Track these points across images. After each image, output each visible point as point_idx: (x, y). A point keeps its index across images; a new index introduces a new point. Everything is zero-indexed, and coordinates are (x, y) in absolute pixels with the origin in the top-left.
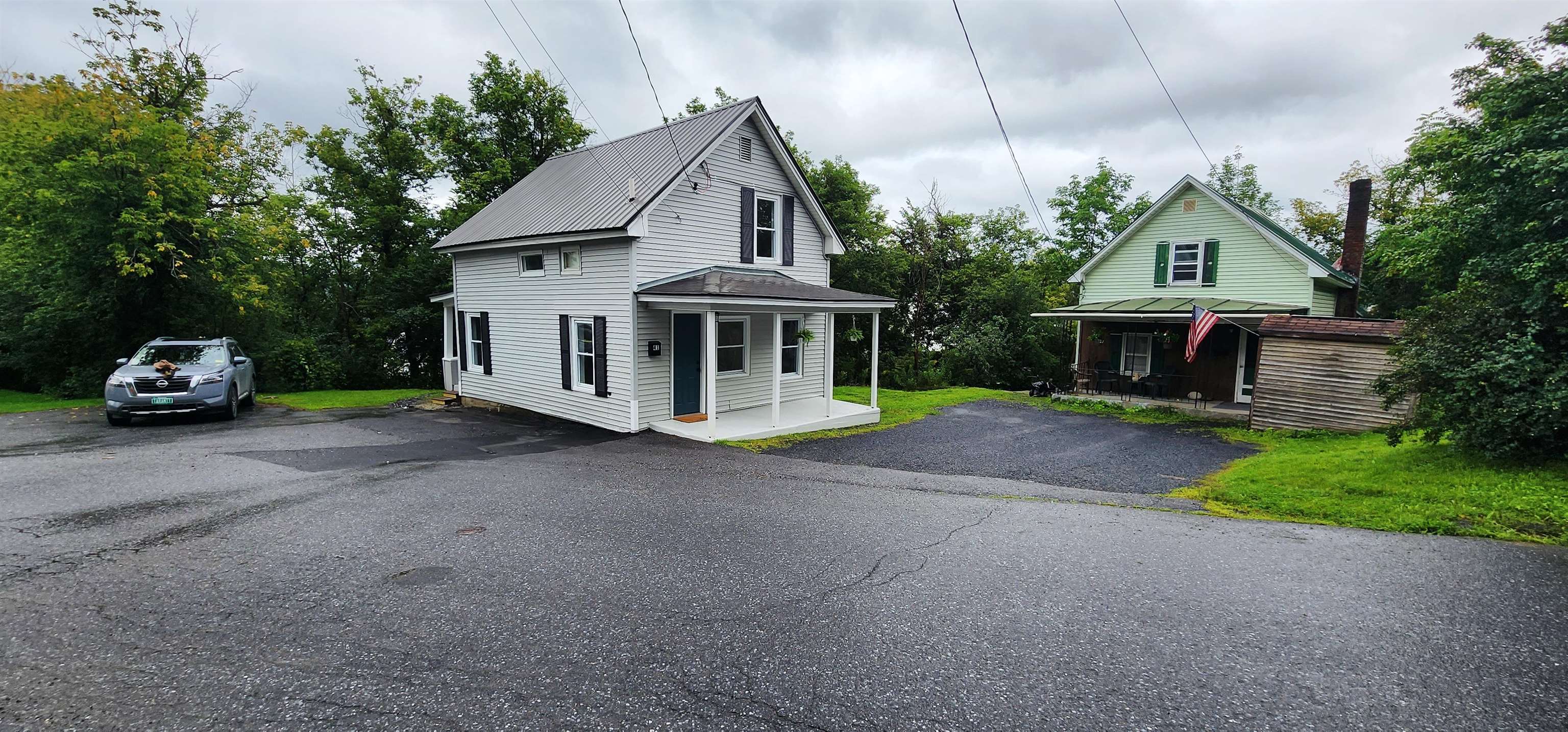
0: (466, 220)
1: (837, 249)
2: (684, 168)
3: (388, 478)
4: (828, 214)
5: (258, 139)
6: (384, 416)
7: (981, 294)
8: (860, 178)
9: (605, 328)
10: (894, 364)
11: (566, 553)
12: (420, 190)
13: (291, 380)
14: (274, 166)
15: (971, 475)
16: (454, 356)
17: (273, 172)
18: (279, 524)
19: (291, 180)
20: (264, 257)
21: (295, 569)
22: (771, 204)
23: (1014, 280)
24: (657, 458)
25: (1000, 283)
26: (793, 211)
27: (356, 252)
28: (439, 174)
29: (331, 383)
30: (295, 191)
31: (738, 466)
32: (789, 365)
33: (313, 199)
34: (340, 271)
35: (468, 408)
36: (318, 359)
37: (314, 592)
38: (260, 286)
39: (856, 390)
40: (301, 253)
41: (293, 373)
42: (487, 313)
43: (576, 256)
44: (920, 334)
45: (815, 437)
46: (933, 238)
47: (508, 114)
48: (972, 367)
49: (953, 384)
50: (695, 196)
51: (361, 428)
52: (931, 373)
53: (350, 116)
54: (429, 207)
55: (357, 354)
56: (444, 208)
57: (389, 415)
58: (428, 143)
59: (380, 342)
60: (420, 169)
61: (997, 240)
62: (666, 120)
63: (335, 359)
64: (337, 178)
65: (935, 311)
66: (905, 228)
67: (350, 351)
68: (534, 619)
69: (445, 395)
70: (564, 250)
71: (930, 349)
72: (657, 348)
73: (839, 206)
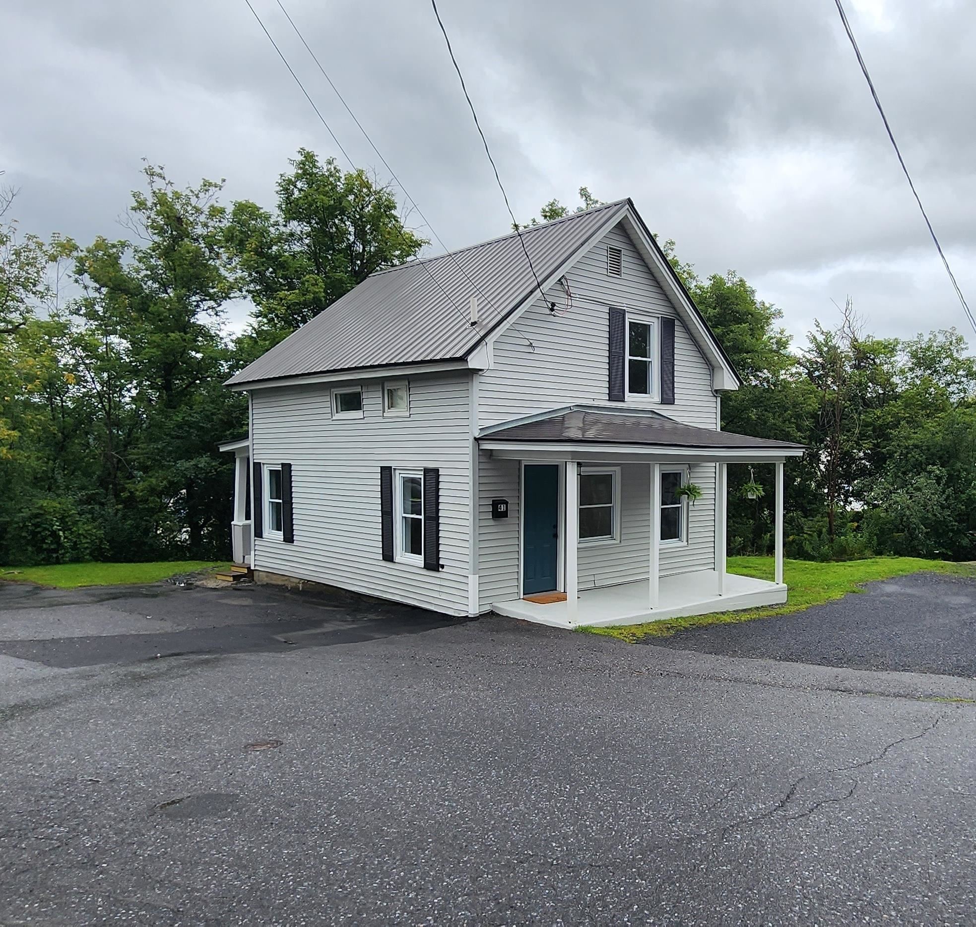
0: (267, 350)
1: (729, 382)
2: (539, 285)
3: (159, 676)
4: (718, 341)
5: (17, 254)
6: (155, 596)
7: (911, 439)
8: (758, 298)
9: (438, 482)
10: (802, 528)
11: (387, 776)
12: (212, 313)
13: (40, 550)
14: (35, 285)
15: (908, 671)
16: (246, 519)
17: (34, 293)
18: (18, 737)
19: (55, 302)
20: (16, 397)
21: (36, 796)
22: (646, 328)
23: (953, 421)
24: (503, 649)
25: (935, 424)
26: (674, 336)
27: (129, 390)
28: (236, 295)
29: (90, 554)
30: (59, 316)
31: (606, 660)
32: (670, 529)
33: (80, 325)
34: (108, 413)
35: (263, 586)
36: (75, 523)
37: (59, 826)
38: (10, 432)
39: (755, 560)
40: (61, 391)
41: (43, 540)
42: (290, 465)
43: (403, 393)
44: (836, 489)
45: (704, 622)
46: (848, 369)
47: (323, 222)
48: (903, 531)
49: (879, 553)
50: (552, 318)
51: (125, 611)
52: (849, 539)
53: (130, 225)
54: (221, 334)
55: (125, 518)
56: (240, 336)
57: (163, 594)
58: (224, 257)
59: (153, 502)
60: (213, 288)
61: (929, 372)
62: (516, 226)
63: (97, 523)
64: (111, 299)
65: (853, 460)
66: (811, 356)
67: (116, 514)
68: (344, 864)
69: (233, 569)
70: (388, 386)
71: (848, 508)
72: (502, 508)
73: (732, 331)
